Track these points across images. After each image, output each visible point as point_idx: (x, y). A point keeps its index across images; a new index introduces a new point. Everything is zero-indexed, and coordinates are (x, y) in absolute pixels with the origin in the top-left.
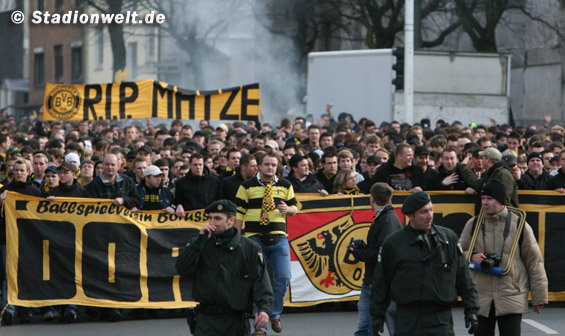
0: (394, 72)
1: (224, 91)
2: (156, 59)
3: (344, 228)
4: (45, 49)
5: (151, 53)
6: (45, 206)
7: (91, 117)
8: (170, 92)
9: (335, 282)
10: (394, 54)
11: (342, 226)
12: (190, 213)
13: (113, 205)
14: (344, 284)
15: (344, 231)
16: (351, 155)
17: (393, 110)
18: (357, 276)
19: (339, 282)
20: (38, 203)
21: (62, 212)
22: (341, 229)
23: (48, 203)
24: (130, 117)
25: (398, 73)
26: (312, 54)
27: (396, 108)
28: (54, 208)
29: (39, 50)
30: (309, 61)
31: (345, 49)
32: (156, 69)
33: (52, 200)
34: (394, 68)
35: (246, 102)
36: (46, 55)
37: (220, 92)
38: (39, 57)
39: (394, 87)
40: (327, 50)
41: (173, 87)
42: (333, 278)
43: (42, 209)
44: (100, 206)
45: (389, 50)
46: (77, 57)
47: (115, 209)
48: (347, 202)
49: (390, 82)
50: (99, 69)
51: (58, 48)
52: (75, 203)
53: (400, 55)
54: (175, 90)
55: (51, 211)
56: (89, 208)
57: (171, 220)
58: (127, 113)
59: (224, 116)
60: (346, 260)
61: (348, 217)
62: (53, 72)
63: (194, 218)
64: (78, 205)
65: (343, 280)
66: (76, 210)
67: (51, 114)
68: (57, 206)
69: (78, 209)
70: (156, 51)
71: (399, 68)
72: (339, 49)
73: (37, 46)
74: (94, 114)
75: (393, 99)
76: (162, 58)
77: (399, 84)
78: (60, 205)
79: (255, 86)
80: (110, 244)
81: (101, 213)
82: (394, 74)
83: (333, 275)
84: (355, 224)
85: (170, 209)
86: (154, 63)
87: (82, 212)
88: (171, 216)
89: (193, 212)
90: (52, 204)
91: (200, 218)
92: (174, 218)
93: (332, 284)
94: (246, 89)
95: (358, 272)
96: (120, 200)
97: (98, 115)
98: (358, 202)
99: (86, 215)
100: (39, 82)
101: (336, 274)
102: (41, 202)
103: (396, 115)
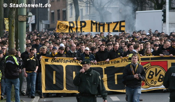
0: (163, 17)
1: (114, 22)
2: (89, 14)
3: (148, 67)
4: (54, 11)
5: (87, 12)
6: (54, 60)
7: (71, 32)
8: (96, 23)
9: (145, 84)
10: (163, 11)
11: (147, 67)
12: (99, 62)
13: (73, 60)
14: (148, 85)
15: (148, 68)
16: (150, 44)
17: (163, 29)
18: (152, 83)
19: (146, 84)
20: (52, 59)
21: (59, 62)
22: (147, 68)
23: (55, 59)
24: (84, 32)
25: (164, 18)
26: (137, 12)
27: (163, 28)
28: (56, 61)
29: (53, 11)
30: (136, 14)
31: (147, 10)
32: (89, 17)
33: (56, 58)
34: (163, 16)
35: (121, 26)
36: (55, 13)
37: (113, 23)
38: (53, 14)
39: (163, 22)
40: (142, 10)
41: (97, 22)
42: (144, 83)
43: (53, 61)
44: (70, 60)
45: (161, 10)
46: (64, 13)
47: (74, 61)
48: (148, 59)
49: (161, 20)
50: (71, 17)
51: (58, 11)
52: (62, 59)
53: (164, 12)
54: (98, 23)
55: (56, 62)
56: (66, 61)
57: (92, 65)
58: (83, 31)
59: (114, 31)
60: (148, 77)
61: (149, 64)
62: (57, 18)
63: (100, 64)
64: (63, 60)
65: (148, 84)
66: (63, 62)
67: (59, 30)
68: (57, 60)
69: (64, 61)
70: (89, 11)
71: (164, 16)
72: (145, 10)
73: (52, 10)
74: (72, 31)
75: (163, 25)
76: (90, 14)
77: (164, 21)
78: (58, 60)
79: (124, 21)
80: (74, 72)
81: (70, 62)
82: (163, 18)
83: (144, 82)
84: (151, 66)
85: (92, 61)
86: (88, 15)
87: (65, 62)
88: (93, 63)
89: (100, 62)
90: (56, 59)
91: (102, 64)
92: (93, 64)
93: (144, 85)
94: (121, 22)
95: (152, 81)
96: (76, 58)
97: (73, 31)
98: (152, 59)
99: (66, 63)
100: (53, 21)
101: (145, 82)
102: (53, 59)
103: (163, 30)
